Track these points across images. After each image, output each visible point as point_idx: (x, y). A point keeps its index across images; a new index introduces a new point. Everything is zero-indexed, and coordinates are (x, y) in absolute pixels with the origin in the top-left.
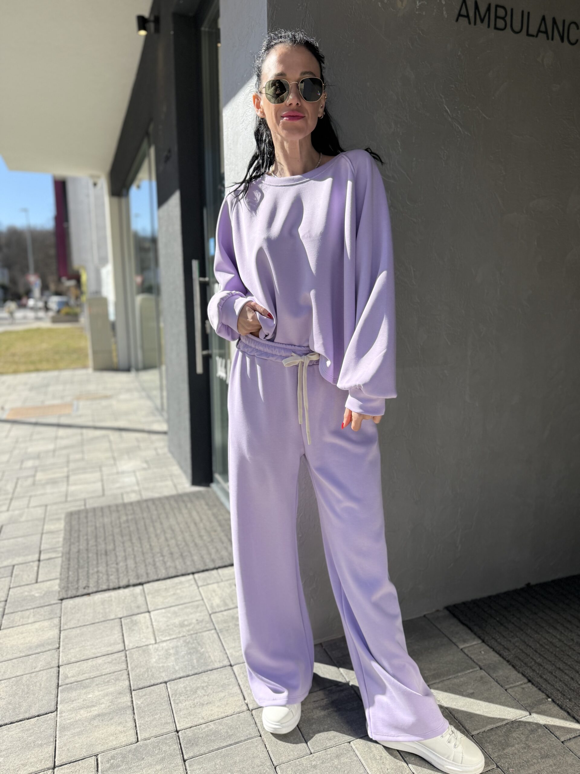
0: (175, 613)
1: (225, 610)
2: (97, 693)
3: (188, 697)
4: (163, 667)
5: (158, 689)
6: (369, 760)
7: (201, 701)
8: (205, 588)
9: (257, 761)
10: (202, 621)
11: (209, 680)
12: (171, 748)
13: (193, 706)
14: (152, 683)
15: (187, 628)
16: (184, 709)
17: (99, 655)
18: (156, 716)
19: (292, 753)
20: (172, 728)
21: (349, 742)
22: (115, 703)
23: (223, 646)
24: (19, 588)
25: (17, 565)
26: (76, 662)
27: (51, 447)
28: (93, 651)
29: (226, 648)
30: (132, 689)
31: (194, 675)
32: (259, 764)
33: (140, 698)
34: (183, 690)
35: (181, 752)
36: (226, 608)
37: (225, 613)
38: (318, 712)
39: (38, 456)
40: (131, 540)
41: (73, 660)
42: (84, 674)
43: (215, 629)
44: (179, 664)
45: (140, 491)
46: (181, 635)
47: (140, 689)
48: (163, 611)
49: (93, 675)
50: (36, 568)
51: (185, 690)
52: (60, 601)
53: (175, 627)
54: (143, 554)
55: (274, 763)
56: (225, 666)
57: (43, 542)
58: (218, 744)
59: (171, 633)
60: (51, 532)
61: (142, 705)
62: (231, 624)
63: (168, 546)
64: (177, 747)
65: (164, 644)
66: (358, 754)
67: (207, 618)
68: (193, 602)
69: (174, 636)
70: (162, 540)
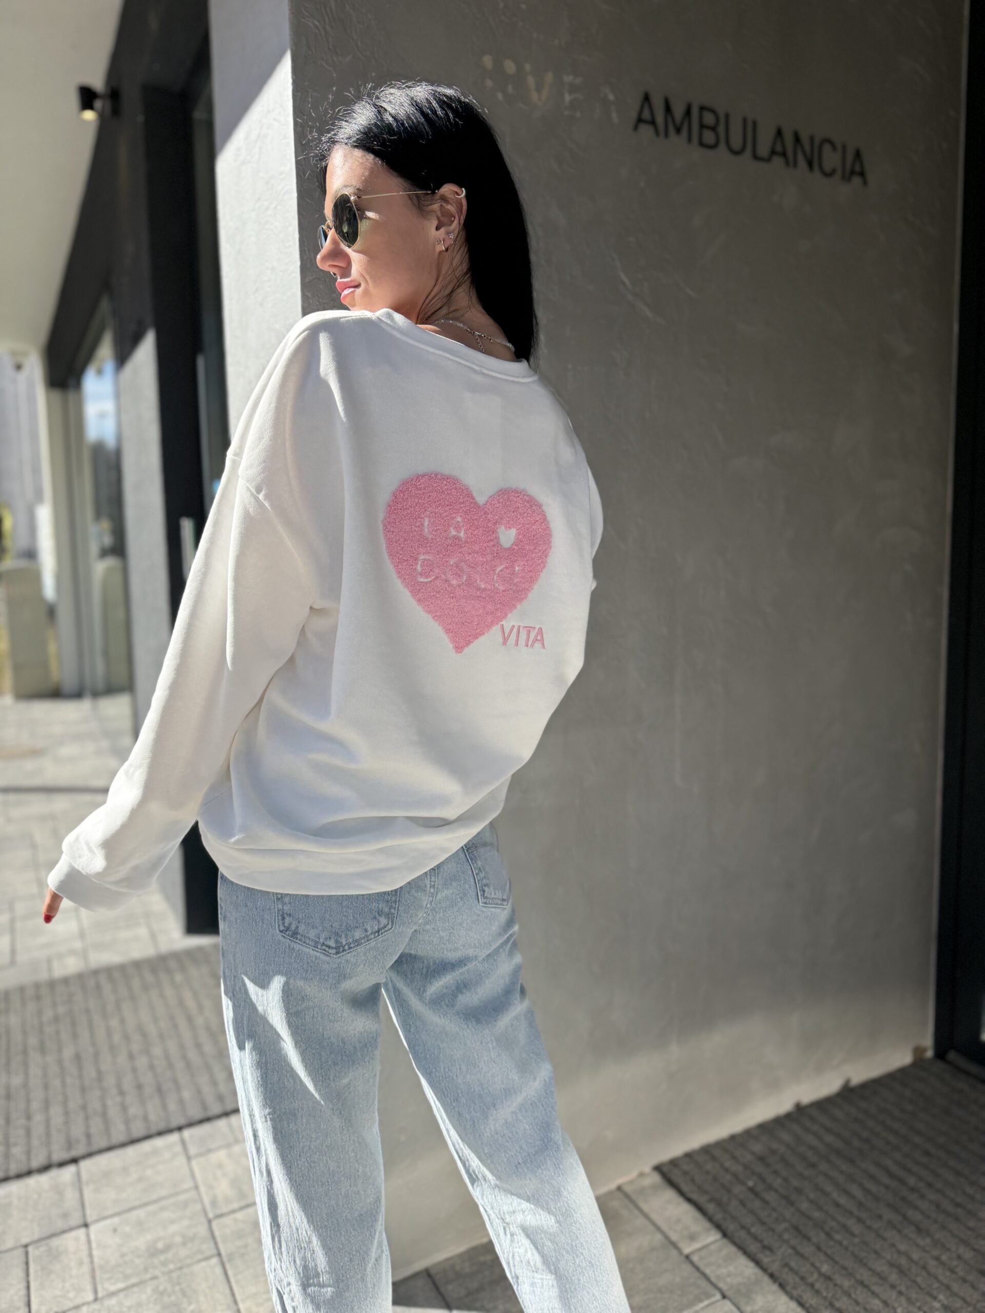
0: (140, 1224)
1: (242, 1208)
8: (202, 1159)
10: (192, 1239)
15: (162, 1258)
23: (233, 1295)
29: (238, 1297)
36: (243, 1203)
37: (240, 1215)
40: (60, 1062)
43: (219, 1254)
45: (85, 951)
46: (148, 1276)
48: (116, 1220)
53: (139, 1256)
54: (83, 1090)
59: (129, 1271)
62: (250, 1240)
63: (134, 1070)
65: (113, 1301)
67: (203, 1230)
68: (177, 1194)
69: (134, 1280)
70: (122, 1059)
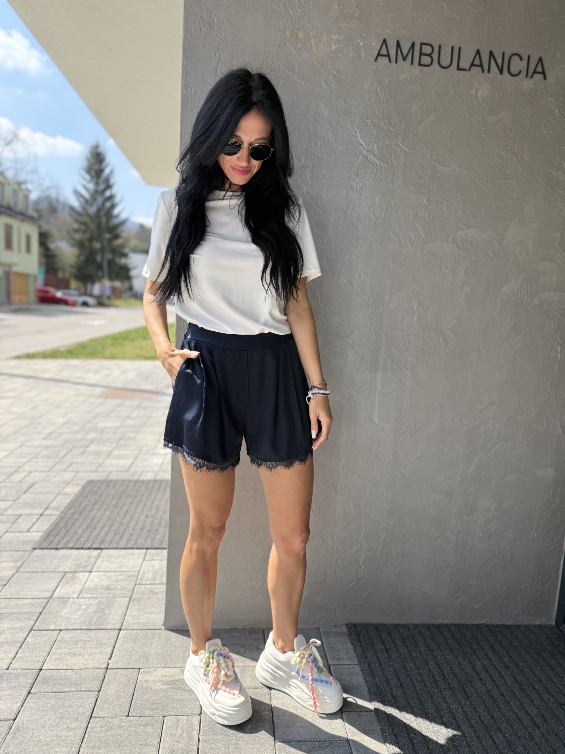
0: (109, 577)
1: (151, 584)
2: (6, 625)
3: (68, 646)
4: (68, 617)
5: (51, 634)
6: (169, 735)
7: (76, 652)
8: (147, 562)
9: (81, 710)
10: (125, 589)
11: (94, 637)
12: (27, 681)
13: (67, 654)
14: (52, 627)
15: (109, 592)
16: (58, 654)
17: (30, 597)
18: (34, 654)
19: (112, 711)
20: (38, 666)
21: (164, 717)
22: (13, 636)
23: (126, 613)
24: (12, 534)
25: (24, 515)
26: (9, 599)
27: (117, 424)
28: (28, 593)
29: (127, 614)
30: (34, 628)
31: (86, 630)
32: (81, 712)
33: (33, 637)
34: (69, 639)
35: (31, 686)
36: (152, 583)
37: (148, 586)
38: (160, 684)
39: (102, 431)
40: (119, 512)
41: (9, 596)
42: (8, 608)
43: (131, 598)
44: (81, 619)
45: (158, 472)
46: (100, 596)
47: (38, 630)
48: (102, 573)
49: (14, 610)
50: (35, 520)
51: (71, 640)
52: (33, 550)
53: (101, 588)
54: (121, 524)
55: (93, 715)
56: (115, 629)
57: (56, 500)
58: (63, 688)
59: (95, 592)
60: (66, 494)
61: (31, 643)
62: (146, 596)
63: (144, 522)
64: (31, 682)
65: (82, 600)
66: (164, 728)
67: (131, 587)
68: (130, 572)
69: (94, 596)
70: (142, 517)
